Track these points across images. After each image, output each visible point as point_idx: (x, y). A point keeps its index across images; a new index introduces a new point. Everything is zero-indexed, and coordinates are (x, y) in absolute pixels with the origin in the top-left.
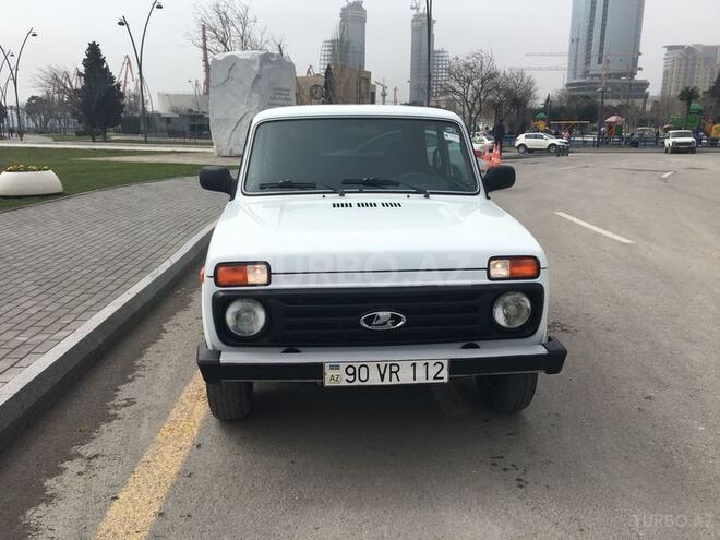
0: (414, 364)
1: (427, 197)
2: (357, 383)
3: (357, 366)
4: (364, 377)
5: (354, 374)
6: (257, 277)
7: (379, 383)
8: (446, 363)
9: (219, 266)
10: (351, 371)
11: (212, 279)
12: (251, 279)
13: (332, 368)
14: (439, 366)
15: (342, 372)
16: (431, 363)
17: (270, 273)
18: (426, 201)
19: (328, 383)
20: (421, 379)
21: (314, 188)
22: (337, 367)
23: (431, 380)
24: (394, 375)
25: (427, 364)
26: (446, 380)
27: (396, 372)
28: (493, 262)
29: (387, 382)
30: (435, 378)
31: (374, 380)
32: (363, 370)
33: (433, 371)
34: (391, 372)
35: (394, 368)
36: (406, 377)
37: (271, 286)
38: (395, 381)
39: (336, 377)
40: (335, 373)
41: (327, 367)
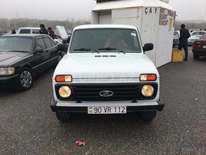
0: (115, 108)
1: (124, 53)
2: (98, 113)
3: (98, 108)
4: (100, 111)
5: (97, 110)
6: (68, 79)
7: (105, 113)
8: (125, 107)
9: (57, 76)
10: (96, 109)
11: (55, 80)
12: (66, 80)
13: (90, 108)
14: (123, 108)
15: (93, 109)
16: (121, 107)
17: (72, 79)
18: (124, 55)
19: (89, 113)
20: (118, 112)
21: (90, 50)
22: (92, 108)
23: (121, 113)
24: (109, 111)
25: (119, 108)
26: (125, 113)
27: (110, 110)
28: (141, 76)
29: (107, 113)
30: (122, 112)
31: (103, 112)
32: (100, 109)
33: (121, 110)
34: (108, 110)
35: (109, 109)
36: (113, 111)
37: (72, 83)
38: (109, 113)
39: (91, 111)
40: (91, 110)
41: (88, 108)
